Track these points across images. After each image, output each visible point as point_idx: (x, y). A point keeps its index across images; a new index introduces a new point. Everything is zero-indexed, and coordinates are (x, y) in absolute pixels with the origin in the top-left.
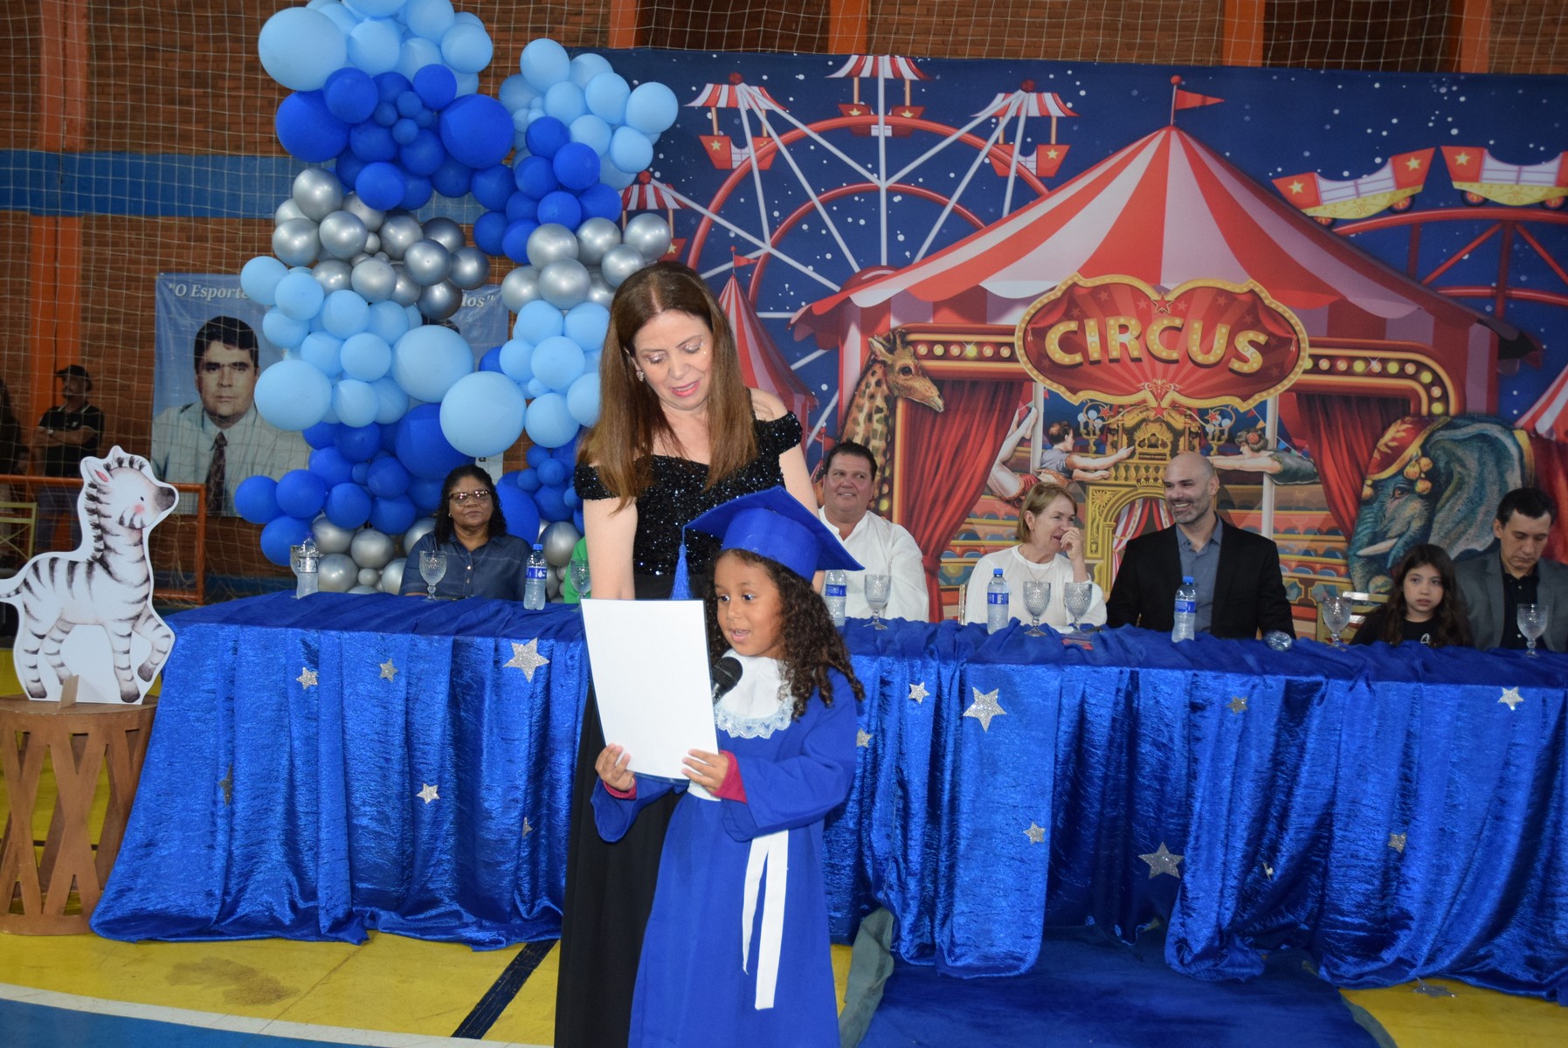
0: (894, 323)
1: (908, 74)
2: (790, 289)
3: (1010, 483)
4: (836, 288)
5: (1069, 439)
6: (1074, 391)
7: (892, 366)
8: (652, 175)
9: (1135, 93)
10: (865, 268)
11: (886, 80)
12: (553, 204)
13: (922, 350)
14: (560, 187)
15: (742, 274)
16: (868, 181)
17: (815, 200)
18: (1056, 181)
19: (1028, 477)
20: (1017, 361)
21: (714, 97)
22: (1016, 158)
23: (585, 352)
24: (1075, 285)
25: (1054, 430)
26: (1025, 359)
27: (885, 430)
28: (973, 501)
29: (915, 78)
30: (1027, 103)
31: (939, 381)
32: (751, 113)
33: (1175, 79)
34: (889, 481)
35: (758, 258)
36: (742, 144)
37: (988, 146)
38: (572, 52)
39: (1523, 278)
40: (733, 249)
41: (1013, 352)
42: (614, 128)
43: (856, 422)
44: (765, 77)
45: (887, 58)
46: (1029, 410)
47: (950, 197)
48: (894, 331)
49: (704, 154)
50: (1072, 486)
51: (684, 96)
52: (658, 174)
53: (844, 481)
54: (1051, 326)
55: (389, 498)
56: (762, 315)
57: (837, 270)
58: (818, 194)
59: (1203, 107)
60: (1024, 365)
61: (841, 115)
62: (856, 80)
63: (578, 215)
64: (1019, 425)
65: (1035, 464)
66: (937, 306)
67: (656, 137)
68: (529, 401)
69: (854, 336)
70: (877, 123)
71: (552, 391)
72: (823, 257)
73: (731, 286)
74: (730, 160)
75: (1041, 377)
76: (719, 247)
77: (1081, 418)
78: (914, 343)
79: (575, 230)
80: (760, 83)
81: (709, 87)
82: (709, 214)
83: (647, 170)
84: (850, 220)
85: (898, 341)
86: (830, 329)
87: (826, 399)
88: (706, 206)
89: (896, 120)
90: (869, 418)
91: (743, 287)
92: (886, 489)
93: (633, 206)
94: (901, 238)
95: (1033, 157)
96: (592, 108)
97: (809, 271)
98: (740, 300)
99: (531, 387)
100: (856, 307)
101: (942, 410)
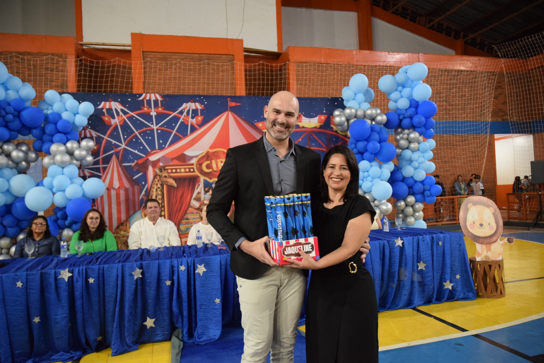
0: (161, 164)
1: (160, 99)
2: (131, 157)
3: (196, 204)
4: (144, 156)
5: (211, 191)
6: (211, 179)
7: (162, 176)
8: (88, 127)
9: (219, 102)
10: (152, 150)
11: (154, 101)
12: (57, 137)
13: (170, 171)
14: (60, 132)
15: (117, 154)
16: (150, 127)
17: (136, 133)
18: (201, 125)
19: (201, 202)
20: (195, 172)
21: (105, 106)
22: (190, 120)
23: (70, 179)
24: (208, 152)
25: (207, 189)
26: (197, 171)
27: (161, 193)
28: (187, 209)
29: (161, 99)
30: (192, 106)
31: (175, 179)
32: (116, 110)
33: (229, 99)
34: (164, 207)
35: (121, 149)
36: (114, 118)
37: (183, 117)
38: (61, 94)
39: (313, 145)
40: (113, 147)
41: (194, 170)
42: (75, 115)
43: (153, 192)
44: (119, 100)
45: (153, 94)
46: (199, 185)
47: (173, 130)
48: (161, 166)
49: (103, 121)
51: (96, 105)
52: (89, 127)
53: (152, 209)
54: (203, 162)
55: (10, 227)
56: (124, 164)
57: (144, 151)
58: (137, 131)
59: (236, 106)
60: (197, 173)
61: (141, 110)
62: (145, 100)
63: (66, 139)
64: (197, 189)
65: (202, 199)
66: (173, 159)
67: (88, 117)
68: (54, 194)
69: (150, 169)
70: (152, 112)
71: (60, 191)
72: (140, 148)
73: (114, 157)
74: (111, 123)
75: (202, 176)
76: (109, 146)
77: (213, 185)
78: (167, 169)
79: (65, 144)
80: (118, 101)
81: (103, 103)
82: (106, 137)
83: (86, 126)
84: (146, 137)
85: (163, 169)
86: (143, 167)
87: (144, 186)
88: (105, 135)
89: (157, 111)
90: (157, 190)
91: (118, 157)
92: (163, 209)
93: (83, 136)
94: (161, 142)
95: (195, 119)
96: (68, 109)
97: (136, 152)
98: (117, 161)
99: (54, 190)
100: (150, 161)
101: (176, 186)
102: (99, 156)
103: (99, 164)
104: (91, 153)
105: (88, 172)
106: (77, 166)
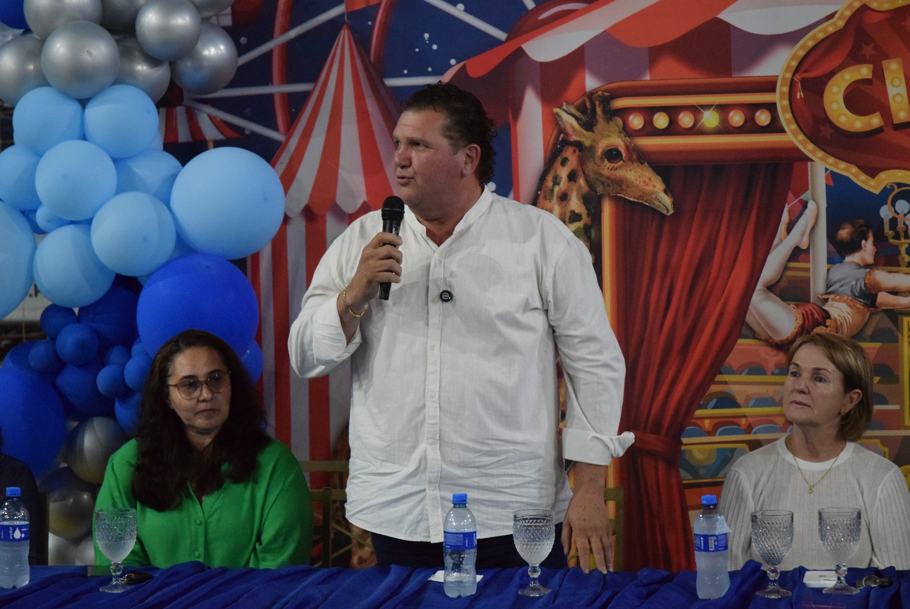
0: (591, 83)
2: (432, 41)
3: (781, 318)
4: (501, 35)
5: (868, 248)
6: (872, 172)
7: (592, 149)
10: (542, 3)
13: (636, 122)
15: (358, 23)
19: (808, 307)
20: (782, 131)
23: (115, 160)
24: (864, 8)
25: (844, 233)
26: (794, 126)
28: (726, 347)
31: (665, 167)
41: (775, 118)
46: (805, 205)
48: (591, 95)
50: (877, 318)
54: (831, 74)
56: (391, 82)
60: (792, 136)
64: (789, 229)
65: (818, 287)
66: (655, 54)
69: (532, 108)
71: (70, 222)
73: (344, 42)
75: (820, 154)
77: (885, 212)
78: (624, 112)
85: (599, 111)
86: (495, 97)
91: (361, 42)
97: (458, 11)
98: (358, 62)
99: (41, 216)
100: (533, 61)
101: (671, 212)
102: (270, 37)
103: (268, 81)
104: (227, 21)
105: (211, 118)
106: (150, 93)
